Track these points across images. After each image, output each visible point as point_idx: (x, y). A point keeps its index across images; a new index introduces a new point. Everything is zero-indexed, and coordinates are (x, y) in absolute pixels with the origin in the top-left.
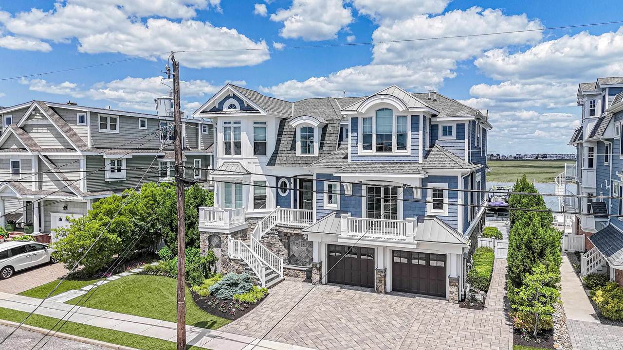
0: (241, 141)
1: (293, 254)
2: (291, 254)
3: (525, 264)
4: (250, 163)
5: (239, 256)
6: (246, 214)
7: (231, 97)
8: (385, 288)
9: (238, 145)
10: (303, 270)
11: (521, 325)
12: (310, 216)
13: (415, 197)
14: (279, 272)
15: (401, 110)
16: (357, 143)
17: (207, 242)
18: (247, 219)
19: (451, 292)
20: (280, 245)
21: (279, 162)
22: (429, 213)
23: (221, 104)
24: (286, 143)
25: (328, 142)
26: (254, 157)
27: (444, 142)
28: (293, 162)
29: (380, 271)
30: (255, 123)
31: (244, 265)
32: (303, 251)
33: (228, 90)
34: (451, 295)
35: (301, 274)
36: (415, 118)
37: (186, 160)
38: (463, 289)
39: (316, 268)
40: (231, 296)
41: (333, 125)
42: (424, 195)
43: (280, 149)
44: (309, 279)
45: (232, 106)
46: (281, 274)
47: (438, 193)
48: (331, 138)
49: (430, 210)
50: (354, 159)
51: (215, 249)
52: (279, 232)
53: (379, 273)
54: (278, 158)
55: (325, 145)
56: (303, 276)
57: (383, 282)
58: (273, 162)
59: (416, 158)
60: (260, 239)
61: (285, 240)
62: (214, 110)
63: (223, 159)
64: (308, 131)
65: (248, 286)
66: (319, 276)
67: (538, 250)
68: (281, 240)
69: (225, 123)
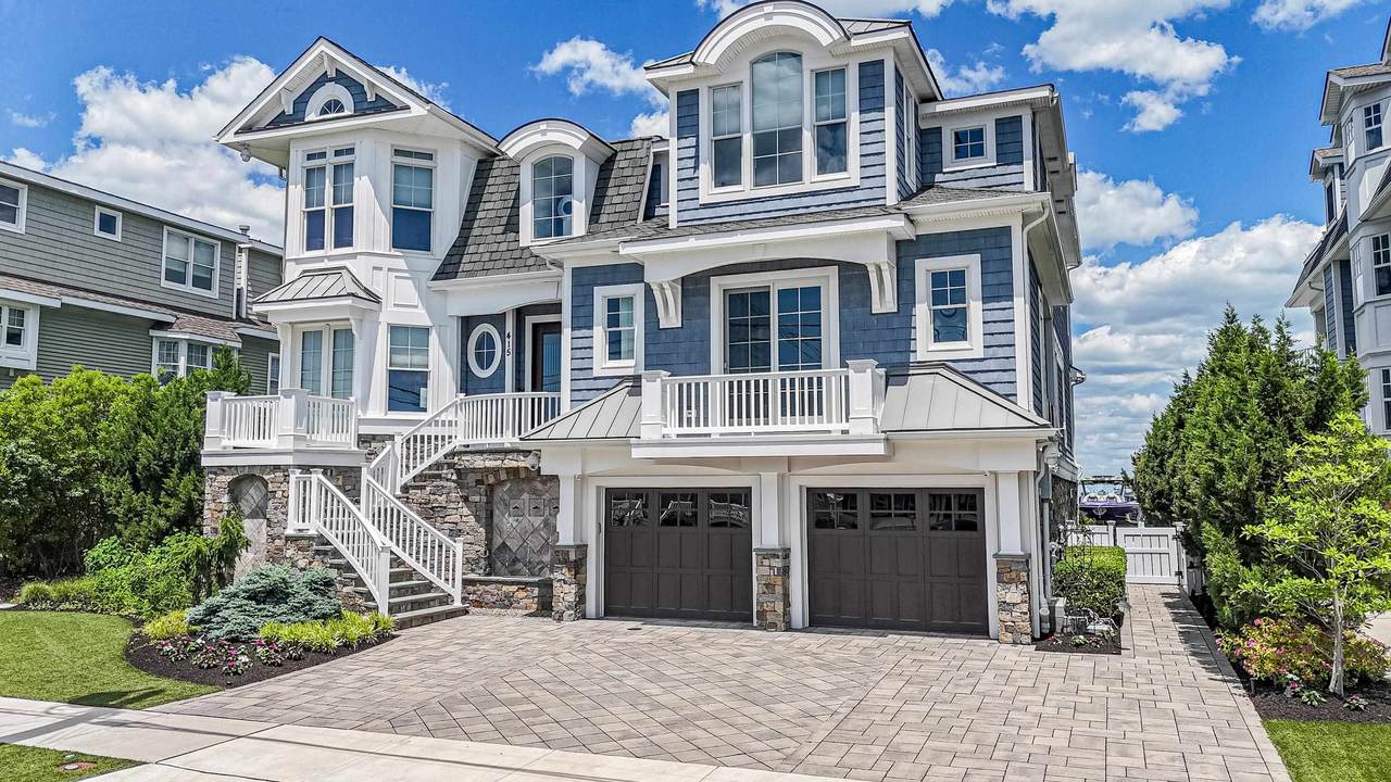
0: (355, 204)
1: (504, 543)
2: (498, 541)
3: (1264, 455)
4: (381, 269)
5: (313, 527)
6: (360, 421)
7: (331, 80)
8: (787, 613)
9: (345, 217)
10: (527, 584)
11: (1279, 664)
12: (553, 408)
13: (876, 308)
14: (447, 588)
15: (825, 40)
16: (696, 168)
17: (225, 499)
18: (363, 440)
19: (1005, 606)
20: (463, 515)
21: (468, 267)
22: (920, 356)
23: (302, 102)
24: (492, 214)
25: (617, 200)
26: (394, 252)
27: (960, 176)
28: (509, 263)
29: (770, 554)
30: (398, 152)
31: (325, 553)
32: (535, 530)
33: (320, 56)
34: (1006, 617)
35: (522, 594)
36: (871, 73)
37: (240, 345)
38: (1043, 600)
39: (566, 562)
40: (255, 630)
41: (630, 155)
42: (906, 296)
43: (475, 232)
44: (545, 608)
45: (334, 105)
46: (457, 592)
47: (949, 287)
48: (623, 190)
49: (925, 346)
50: (686, 216)
51: (247, 523)
52: (459, 472)
53: (766, 562)
54: (466, 259)
55: (607, 209)
56: (528, 599)
57: (779, 589)
58: (450, 269)
59: (877, 193)
60: (398, 493)
61: (477, 498)
62: (280, 121)
63: (298, 261)
64: (556, 173)
65: (322, 605)
66: (573, 589)
67: (1308, 406)
68: (466, 499)
69: (310, 157)
